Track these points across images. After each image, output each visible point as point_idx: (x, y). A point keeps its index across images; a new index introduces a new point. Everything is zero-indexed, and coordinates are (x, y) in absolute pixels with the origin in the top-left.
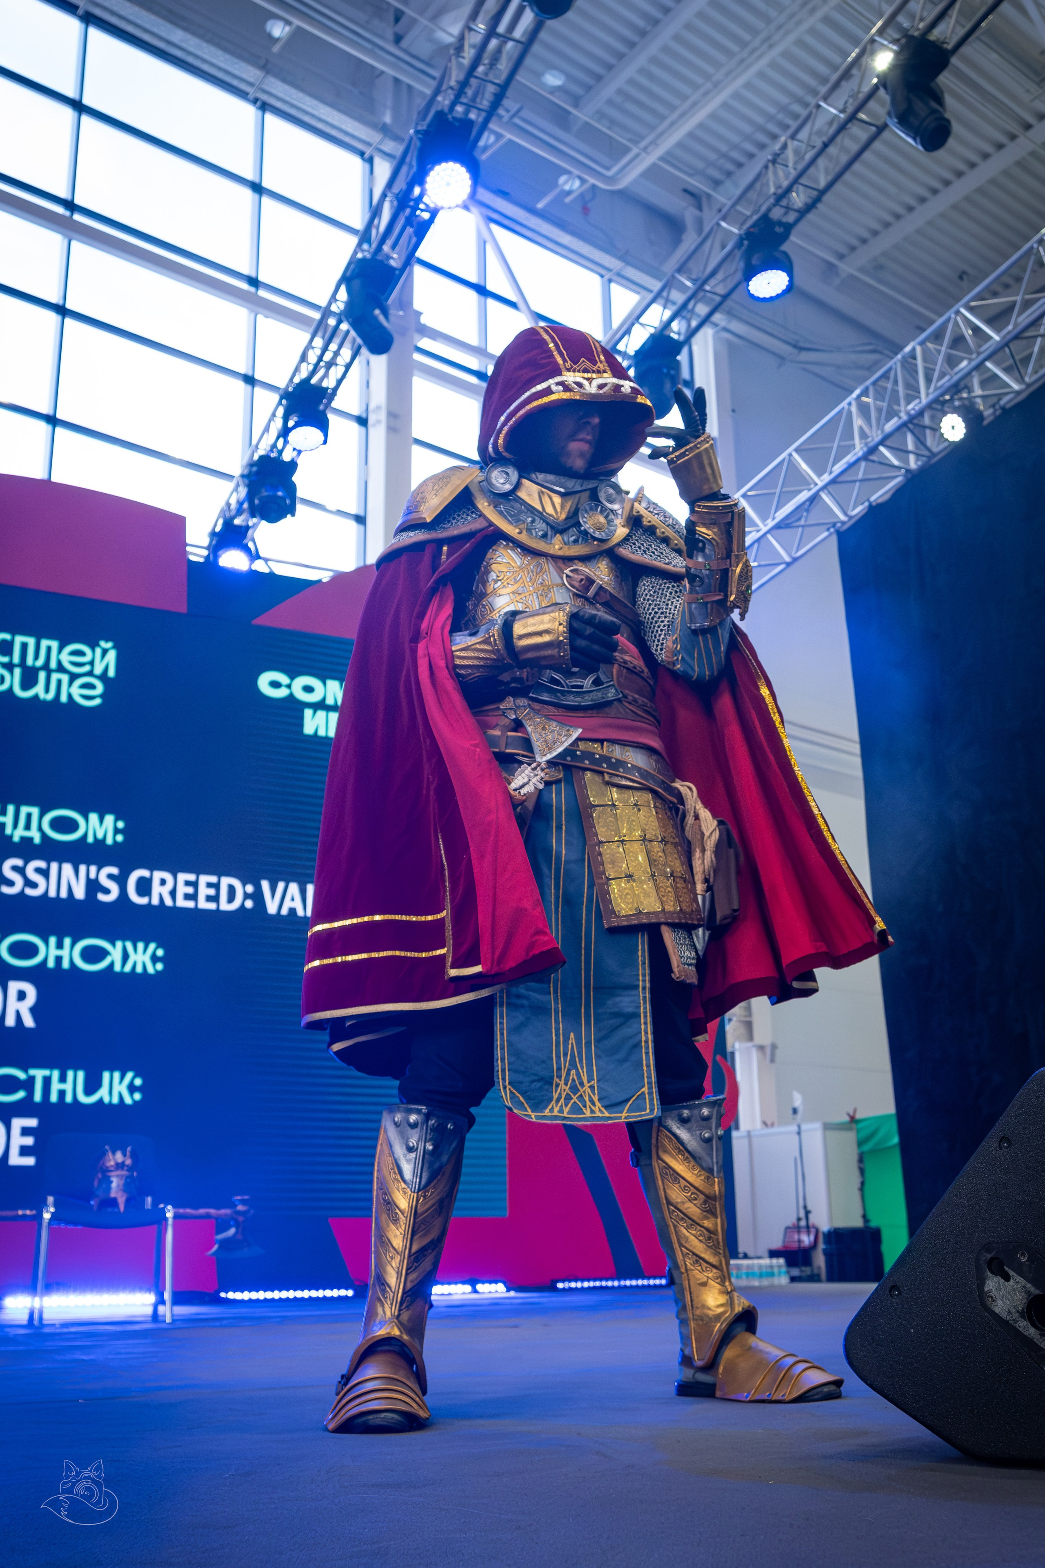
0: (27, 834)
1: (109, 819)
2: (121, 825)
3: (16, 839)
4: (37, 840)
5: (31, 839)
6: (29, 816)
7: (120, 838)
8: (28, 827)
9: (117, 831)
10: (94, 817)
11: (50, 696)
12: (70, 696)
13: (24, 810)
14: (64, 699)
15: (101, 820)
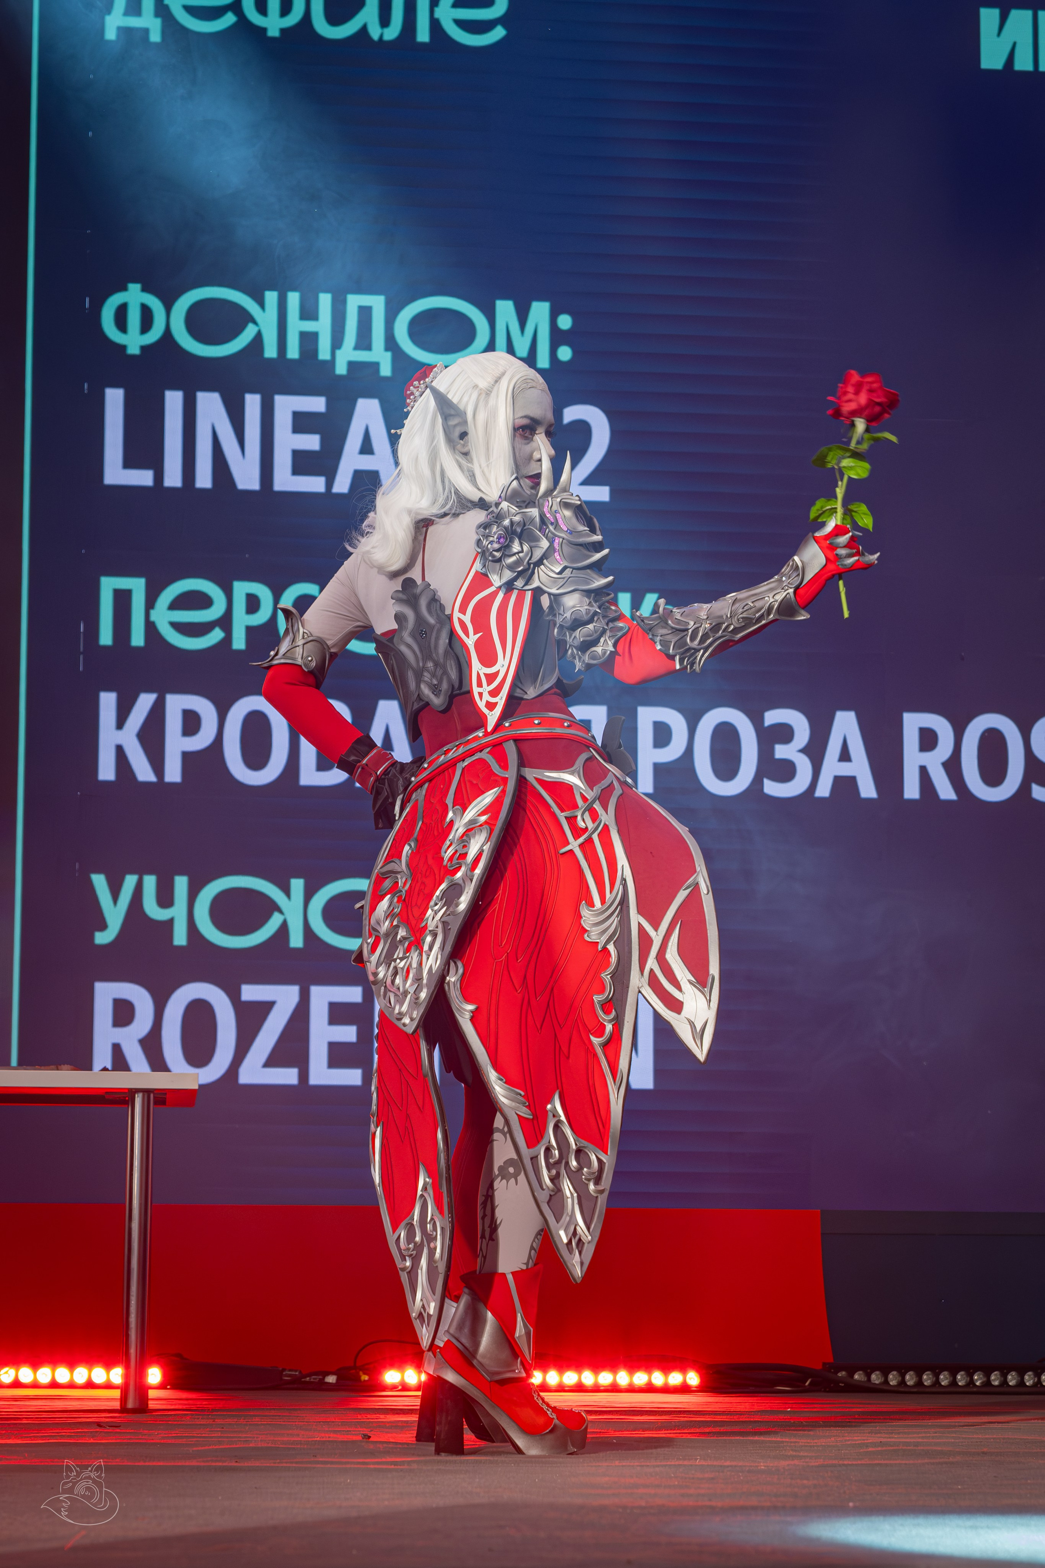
0: (362, 356)
1: (540, 311)
2: (565, 322)
3: (341, 369)
4: (386, 370)
5: (375, 366)
6: (365, 313)
7: (565, 353)
8: (364, 341)
9: (557, 337)
10: (505, 309)
11: (392, 33)
12: (435, 25)
13: (354, 302)
14: (423, 35)
15: (522, 317)
